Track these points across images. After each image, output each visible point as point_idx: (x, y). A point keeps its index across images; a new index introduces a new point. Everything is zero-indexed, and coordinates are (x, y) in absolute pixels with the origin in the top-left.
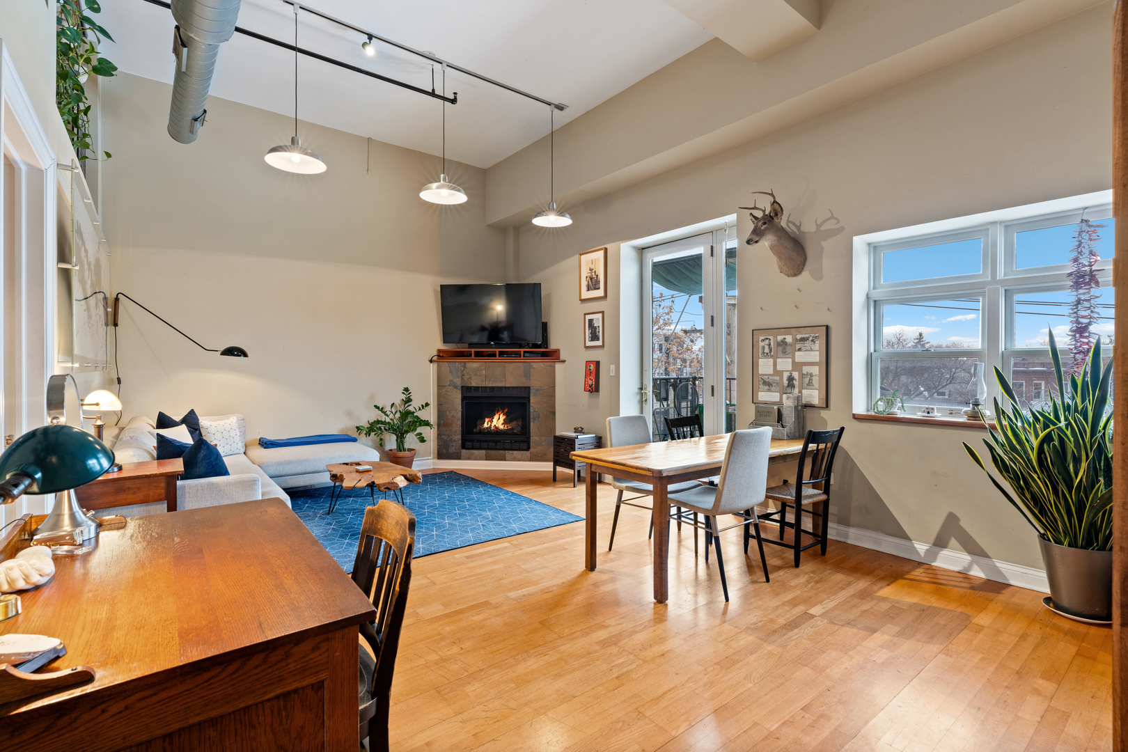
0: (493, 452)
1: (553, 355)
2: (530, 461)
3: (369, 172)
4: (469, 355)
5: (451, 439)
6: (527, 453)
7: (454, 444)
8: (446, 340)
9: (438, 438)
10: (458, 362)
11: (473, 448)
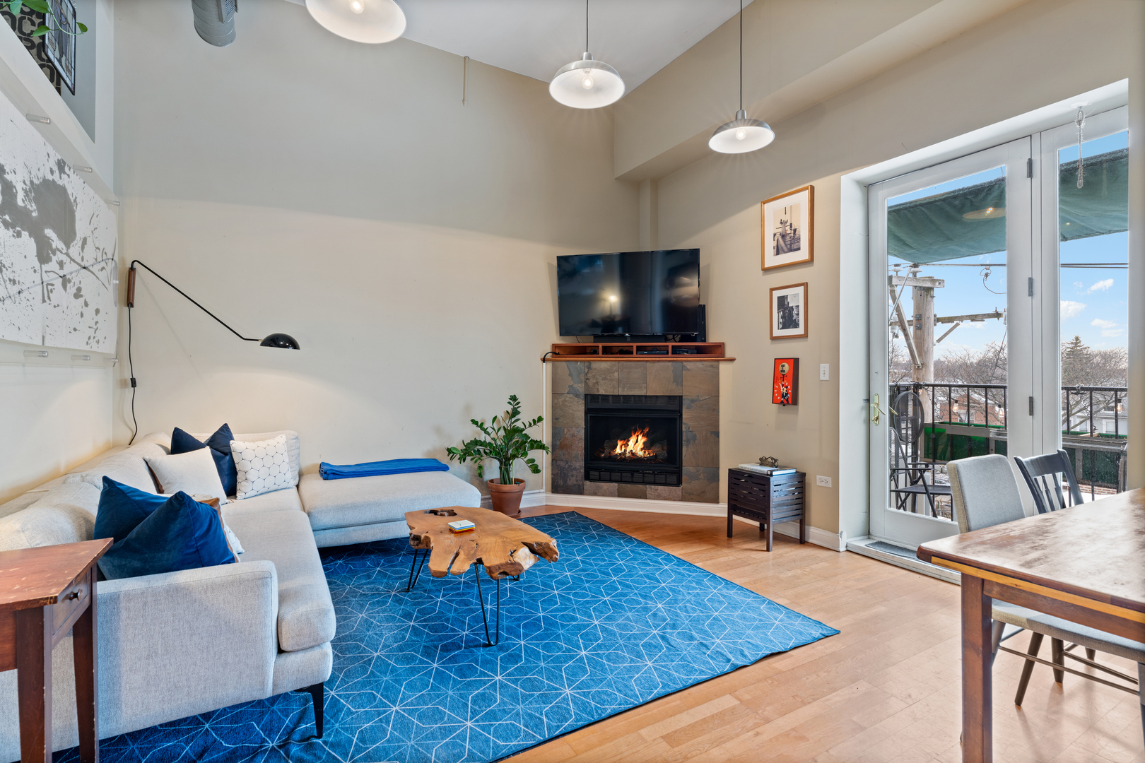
0: (629, 486)
1: (717, 351)
2: (682, 500)
3: (466, 103)
4: (594, 351)
5: (571, 466)
6: (677, 490)
7: (574, 473)
8: (564, 330)
9: (552, 465)
10: (580, 361)
11: (600, 480)
